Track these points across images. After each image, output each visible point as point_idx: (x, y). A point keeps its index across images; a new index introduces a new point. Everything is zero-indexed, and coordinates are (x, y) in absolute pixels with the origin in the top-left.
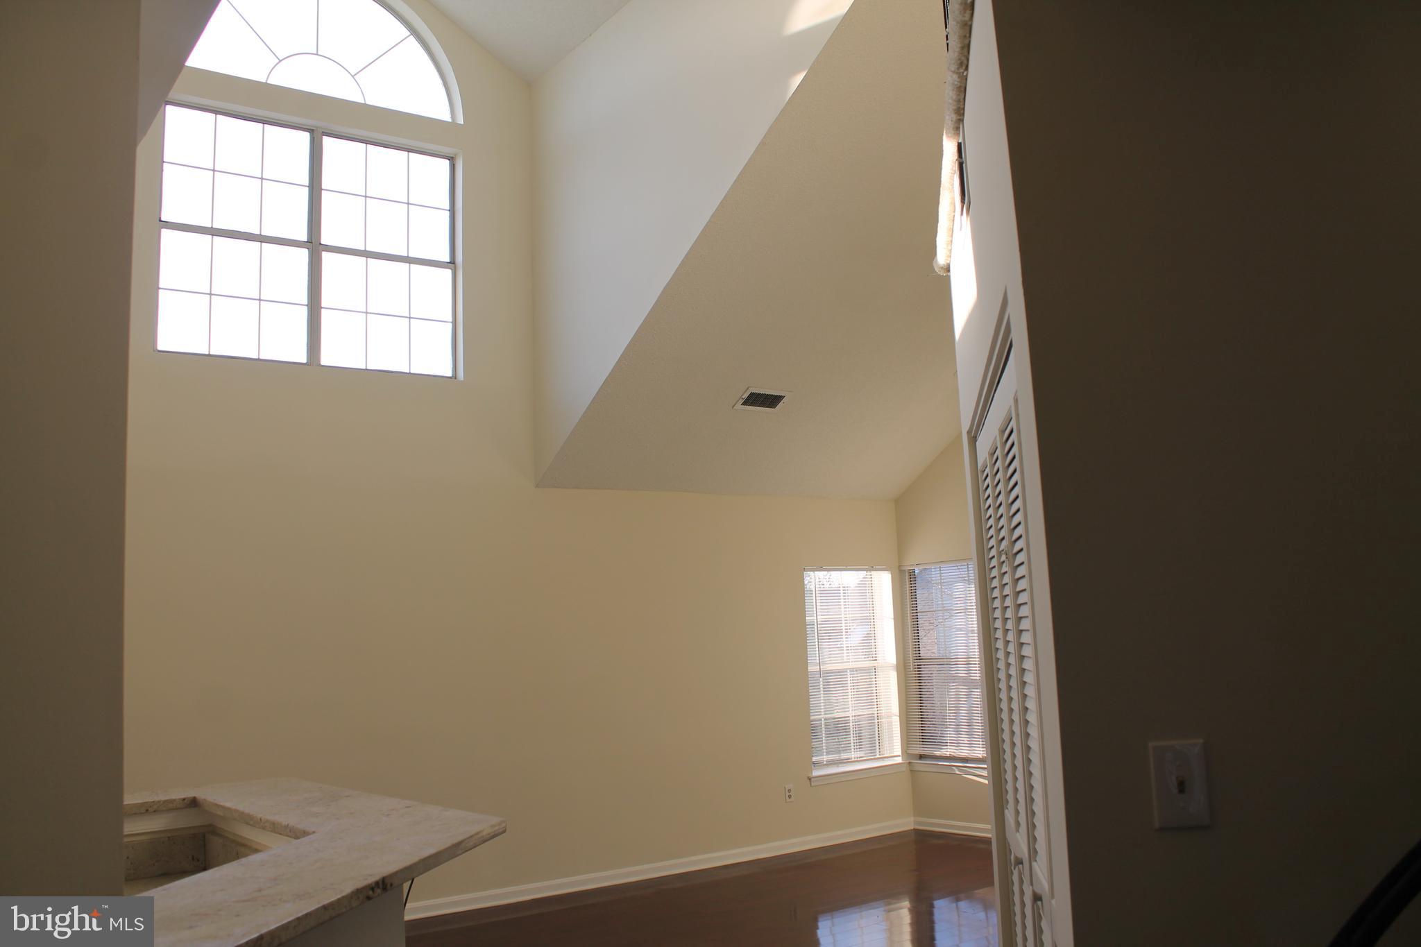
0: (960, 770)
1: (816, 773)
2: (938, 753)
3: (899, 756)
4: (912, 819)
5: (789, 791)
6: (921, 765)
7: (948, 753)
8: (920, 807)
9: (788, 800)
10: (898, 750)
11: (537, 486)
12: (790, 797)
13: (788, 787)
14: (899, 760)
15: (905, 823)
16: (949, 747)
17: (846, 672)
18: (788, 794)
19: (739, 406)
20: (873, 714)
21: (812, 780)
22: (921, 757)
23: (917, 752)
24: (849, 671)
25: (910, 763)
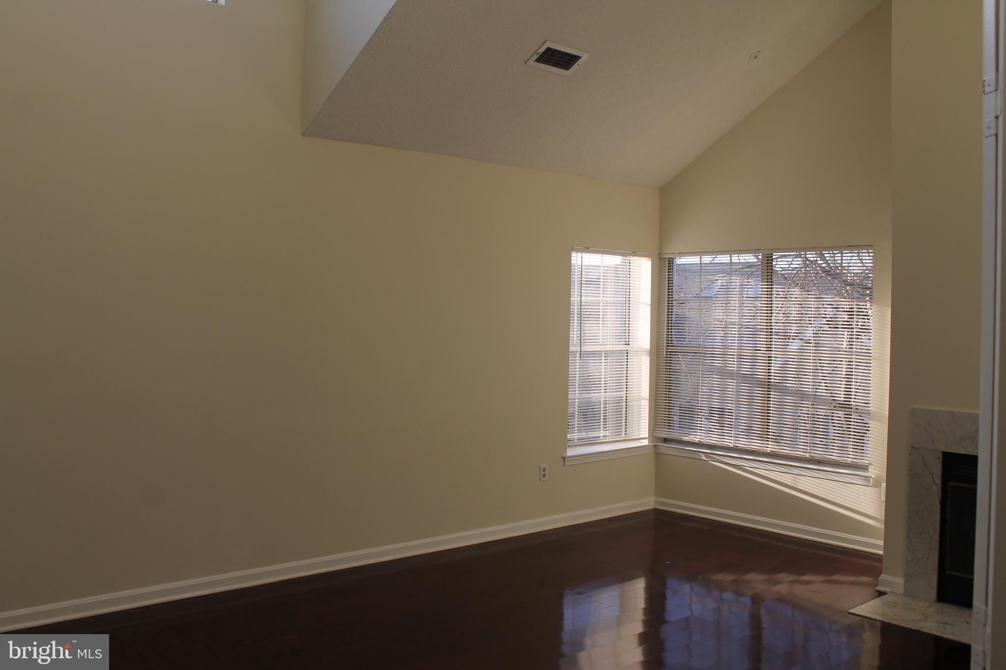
0: (707, 457)
1: (570, 452)
2: (686, 439)
3: (646, 438)
4: (653, 499)
5: (544, 470)
6: (666, 448)
7: (698, 439)
8: (661, 489)
9: (542, 479)
10: (644, 432)
11: (304, 134)
12: (544, 475)
13: (543, 466)
14: (646, 442)
15: (646, 503)
16: (698, 434)
17: (601, 354)
18: (542, 473)
19: (532, 62)
20: (622, 397)
21: (566, 459)
22: (666, 440)
23: (664, 436)
24: (603, 354)
25: (655, 445)
